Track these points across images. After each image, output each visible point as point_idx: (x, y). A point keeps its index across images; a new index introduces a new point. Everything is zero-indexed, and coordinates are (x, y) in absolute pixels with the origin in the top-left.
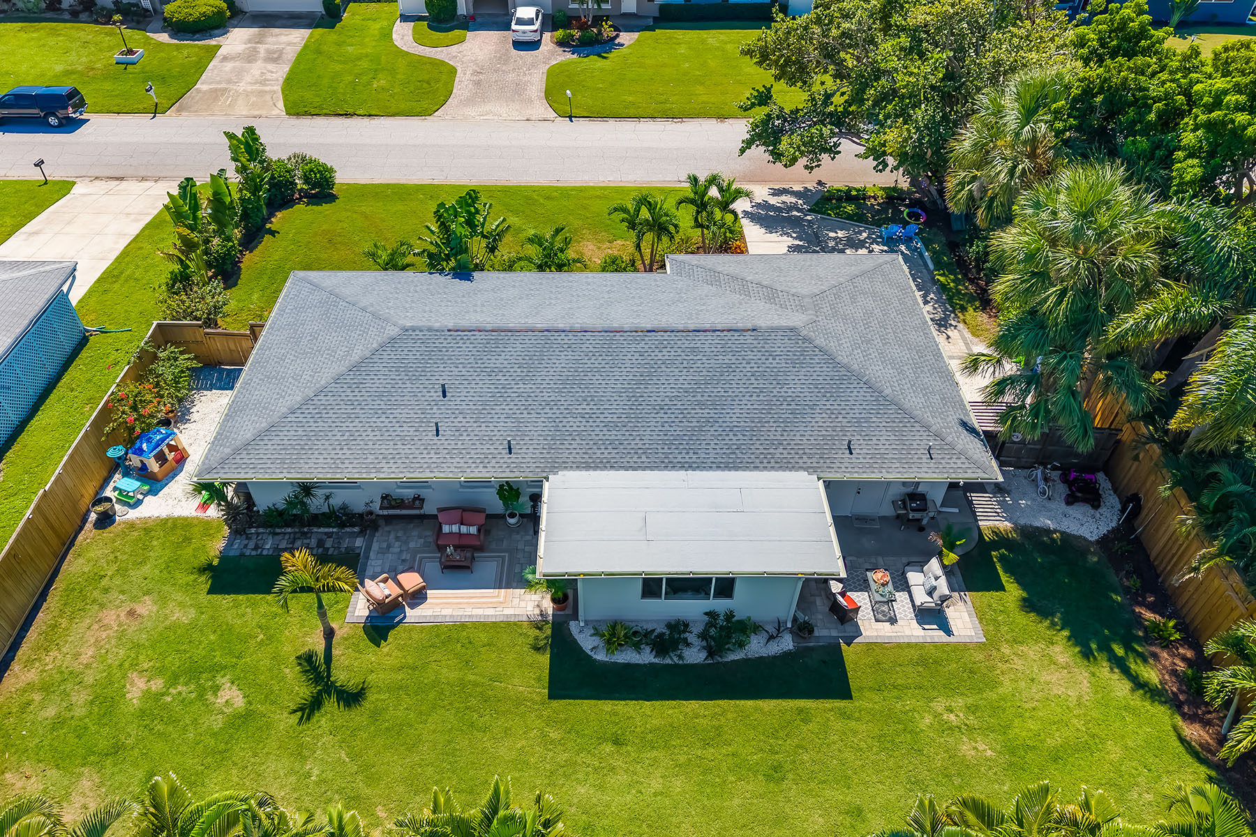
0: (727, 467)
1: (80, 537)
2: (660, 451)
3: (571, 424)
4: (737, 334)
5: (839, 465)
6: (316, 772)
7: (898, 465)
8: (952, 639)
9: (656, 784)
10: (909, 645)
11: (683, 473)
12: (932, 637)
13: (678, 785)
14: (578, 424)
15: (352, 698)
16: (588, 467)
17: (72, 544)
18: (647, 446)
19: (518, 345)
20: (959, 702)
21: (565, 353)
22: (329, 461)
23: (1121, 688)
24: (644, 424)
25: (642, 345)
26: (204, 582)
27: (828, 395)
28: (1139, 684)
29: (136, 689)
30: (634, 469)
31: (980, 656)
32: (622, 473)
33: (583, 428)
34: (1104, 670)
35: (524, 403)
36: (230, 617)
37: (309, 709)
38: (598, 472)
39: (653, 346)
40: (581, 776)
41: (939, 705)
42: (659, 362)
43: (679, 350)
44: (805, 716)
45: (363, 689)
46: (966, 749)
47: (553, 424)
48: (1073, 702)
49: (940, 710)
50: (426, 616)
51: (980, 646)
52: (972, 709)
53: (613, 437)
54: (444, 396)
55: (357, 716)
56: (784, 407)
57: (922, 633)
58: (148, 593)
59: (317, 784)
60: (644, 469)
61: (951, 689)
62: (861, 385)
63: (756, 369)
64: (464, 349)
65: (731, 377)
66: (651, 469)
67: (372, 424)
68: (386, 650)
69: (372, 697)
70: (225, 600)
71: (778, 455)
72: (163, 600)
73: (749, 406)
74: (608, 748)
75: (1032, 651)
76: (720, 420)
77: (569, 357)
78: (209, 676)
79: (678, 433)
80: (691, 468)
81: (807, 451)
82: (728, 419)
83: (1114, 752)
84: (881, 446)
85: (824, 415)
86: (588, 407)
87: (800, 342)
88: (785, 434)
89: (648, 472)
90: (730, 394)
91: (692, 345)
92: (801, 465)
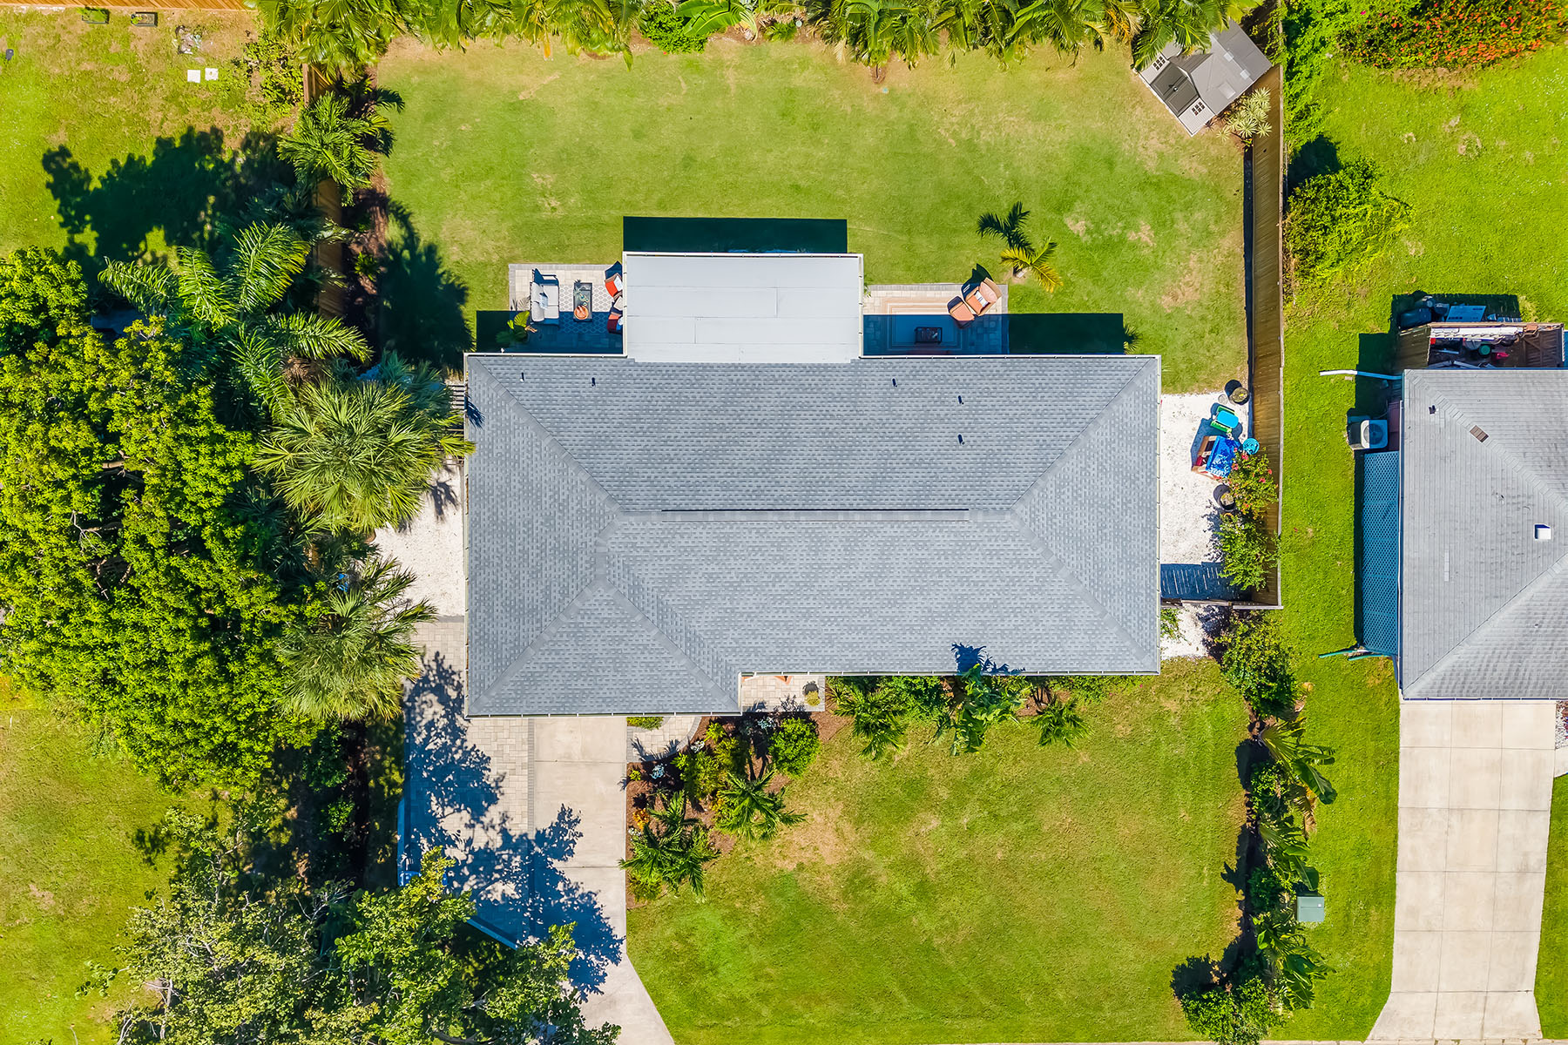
0: (704, 366)
1: (1247, 370)
2: (762, 382)
3: (842, 409)
4: (683, 507)
5: (606, 368)
6: (1001, 169)
7: (554, 368)
8: (535, 266)
9: (770, 158)
10: (570, 262)
11: (743, 362)
12: (551, 268)
13: (755, 157)
14: (836, 409)
15: (988, 223)
16: (826, 367)
17: (1250, 362)
18: (773, 387)
19: (898, 494)
20: (545, 215)
21: (851, 485)
22: (1049, 373)
23: (420, 223)
24: (776, 409)
25: (777, 494)
26: (1129, 324)
27: (603, 438)
28: (404, 219)
29: (1143, 233)
30: (785, 365)
31: (517, 252)
32: (796, 362)
33: (832, 404)
34: (425, 237)
35: (887, 431)
36: (1098, 292)
37: (1016, 215)
38: (816, 362)
39: (766, 492)
40: (822, 163)
41: (560, 213)
42: (760, 474)
43: (740, 488)
44: (661, 205)
45: (982, 230)
46: (550, 178)
47: (858, 409)
48: (460, 213)
49: (560, 209)
50: (946, 290)
51: (513, 259)
52: (537, 208)
53: (804, 395)
54: (960, 436)
55: (983, 211)
56: (646, 426)
57: (557, 273)
58: (1169, 317)
59: (998, 161)
60: (777, 365)
61: (548, 225)
62: (570, 448)
63: (668, 466)
64: (950, 488)
65: (693, 457)
66: (770, 365)
67: (1019, 408)
68: (972, 263)
69: (974, 224)
70: (1106, 308)
71: (658, 377)
72: (1155, 309)
73: (679, 426)
74: (803, 183)
75: (477, 256)
76: (707, 412)
77: (847, 480)
78: (1097, 242)
79: (746, 400)
80: (736, 366)
81: (632, 382)
82: (699, 413)
83: (446, 175)
84: (565, 385)
85: (611, 417)
86: (827, 426)
87: (621, 497)
88: (649, 398)
89: (773, 362)
90: (695, 439)
91: (728, 493)
92: (639, 369)
